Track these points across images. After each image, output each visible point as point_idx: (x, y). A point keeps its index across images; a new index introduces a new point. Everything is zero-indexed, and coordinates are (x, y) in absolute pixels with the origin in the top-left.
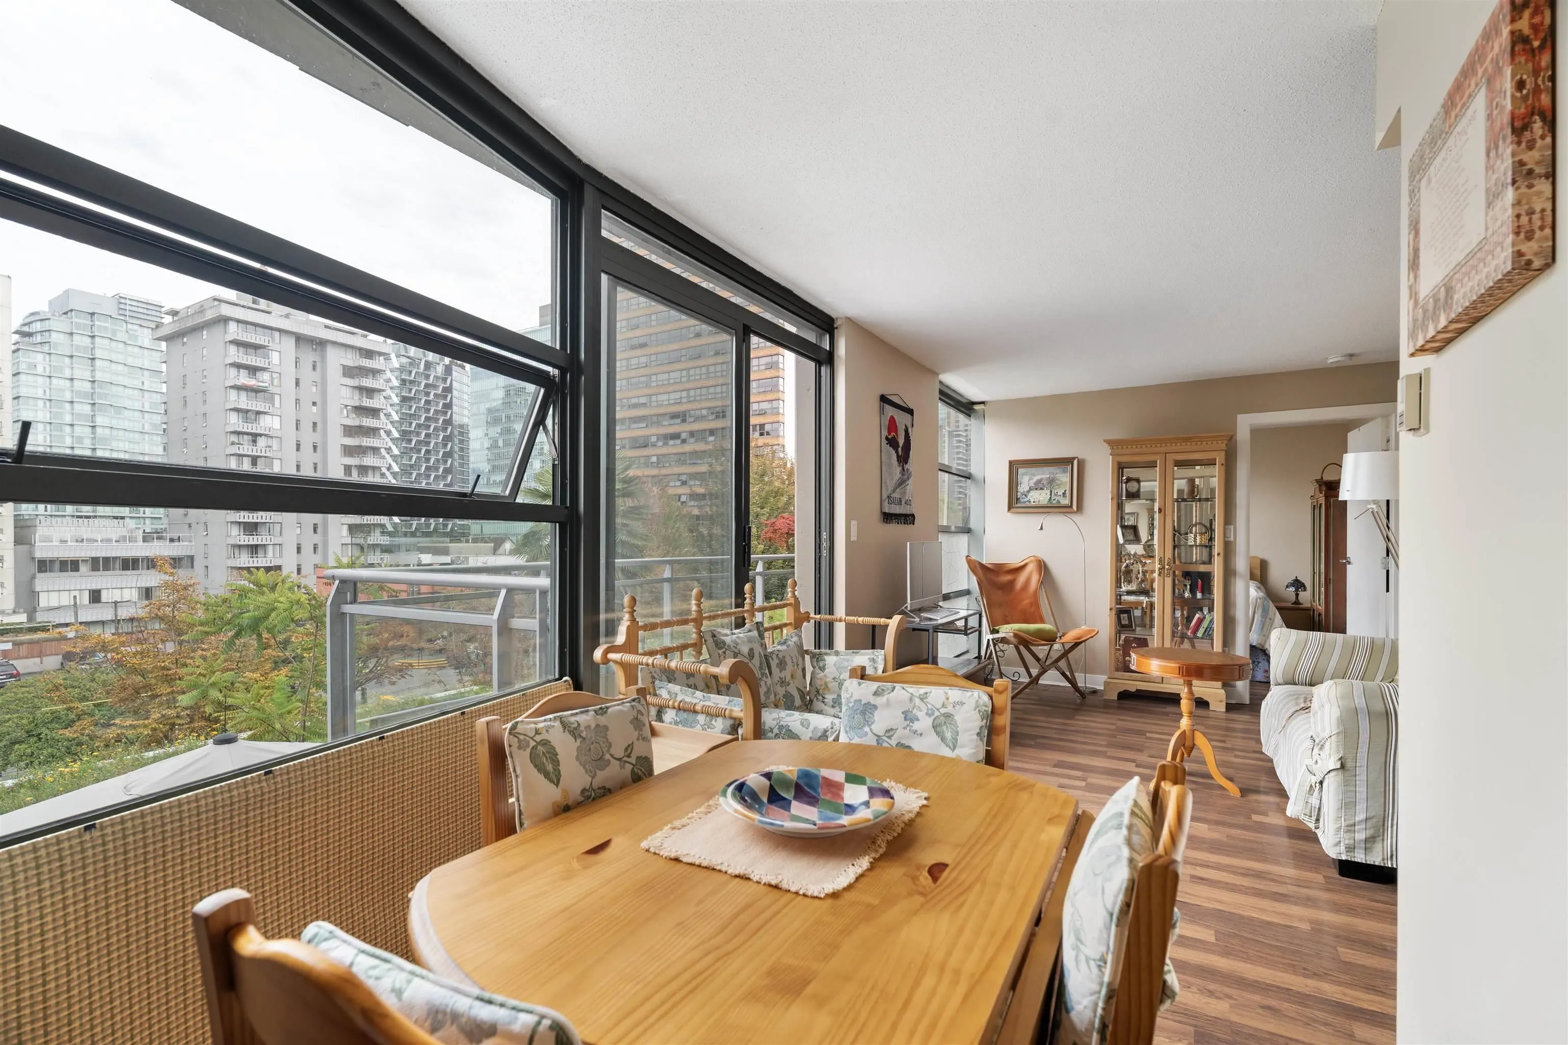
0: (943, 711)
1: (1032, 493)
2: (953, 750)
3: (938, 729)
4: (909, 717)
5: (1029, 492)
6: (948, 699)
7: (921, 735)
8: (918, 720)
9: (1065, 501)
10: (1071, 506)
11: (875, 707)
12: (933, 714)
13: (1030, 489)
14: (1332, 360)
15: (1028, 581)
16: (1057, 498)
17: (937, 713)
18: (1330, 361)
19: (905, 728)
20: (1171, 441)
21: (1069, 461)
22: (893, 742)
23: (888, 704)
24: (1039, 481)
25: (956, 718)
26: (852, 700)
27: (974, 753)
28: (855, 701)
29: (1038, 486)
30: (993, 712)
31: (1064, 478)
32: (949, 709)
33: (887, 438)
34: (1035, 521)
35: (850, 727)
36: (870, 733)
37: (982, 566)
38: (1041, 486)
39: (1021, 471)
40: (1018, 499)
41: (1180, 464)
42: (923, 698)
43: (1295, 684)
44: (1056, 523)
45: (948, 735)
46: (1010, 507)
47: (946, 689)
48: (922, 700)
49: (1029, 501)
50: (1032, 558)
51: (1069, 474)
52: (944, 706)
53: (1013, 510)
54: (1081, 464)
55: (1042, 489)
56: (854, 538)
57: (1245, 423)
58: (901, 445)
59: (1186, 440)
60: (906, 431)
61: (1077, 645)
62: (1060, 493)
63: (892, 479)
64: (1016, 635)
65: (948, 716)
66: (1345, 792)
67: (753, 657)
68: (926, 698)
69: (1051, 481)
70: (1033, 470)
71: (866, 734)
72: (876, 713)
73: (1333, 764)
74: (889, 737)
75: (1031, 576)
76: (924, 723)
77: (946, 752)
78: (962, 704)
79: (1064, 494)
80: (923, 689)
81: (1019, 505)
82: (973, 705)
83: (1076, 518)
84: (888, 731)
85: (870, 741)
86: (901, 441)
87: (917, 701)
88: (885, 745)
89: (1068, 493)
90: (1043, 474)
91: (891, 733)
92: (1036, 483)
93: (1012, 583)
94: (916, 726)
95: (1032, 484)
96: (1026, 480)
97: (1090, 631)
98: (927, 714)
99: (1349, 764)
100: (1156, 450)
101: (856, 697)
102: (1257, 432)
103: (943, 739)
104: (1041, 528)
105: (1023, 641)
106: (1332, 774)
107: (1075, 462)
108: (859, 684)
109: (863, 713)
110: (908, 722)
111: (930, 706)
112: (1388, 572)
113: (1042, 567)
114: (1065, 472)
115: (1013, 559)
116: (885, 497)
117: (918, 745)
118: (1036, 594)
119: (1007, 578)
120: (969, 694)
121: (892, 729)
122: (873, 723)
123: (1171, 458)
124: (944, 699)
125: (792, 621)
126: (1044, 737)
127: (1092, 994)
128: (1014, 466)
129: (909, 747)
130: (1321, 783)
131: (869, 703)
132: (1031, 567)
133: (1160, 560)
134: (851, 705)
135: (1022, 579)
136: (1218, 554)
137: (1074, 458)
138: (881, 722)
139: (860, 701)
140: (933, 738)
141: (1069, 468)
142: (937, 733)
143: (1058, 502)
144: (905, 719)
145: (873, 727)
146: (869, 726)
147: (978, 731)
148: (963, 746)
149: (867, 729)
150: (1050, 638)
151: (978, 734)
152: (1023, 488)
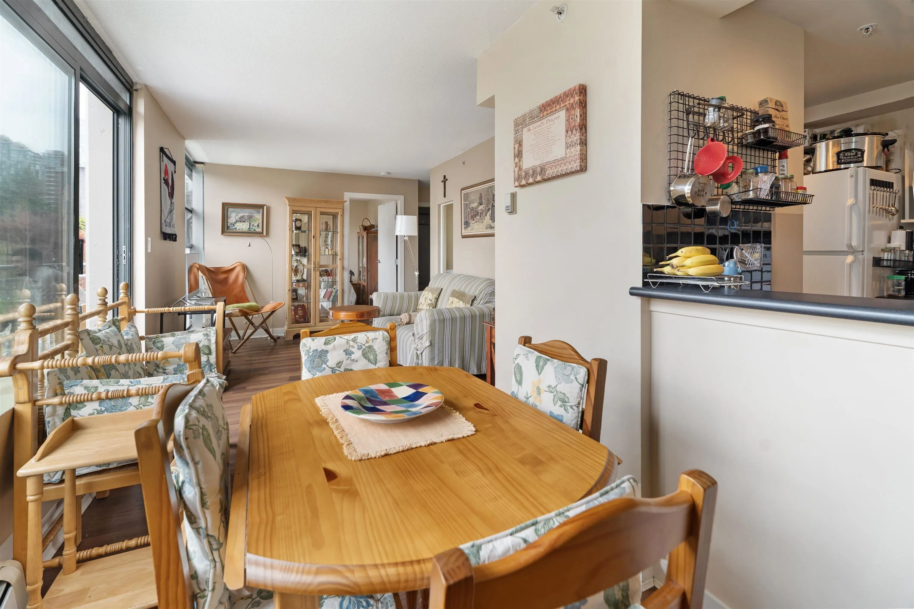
0: (367, 345)
1: (237, 224)
2: (375, 365)
3: (366, 356)
4: (348, 353)
5: (235, 223)
6: (368, 338)
7: (357, 361)
8: (353, 353)
9: (259, 230)
10: (263, 233)
11: (327, 352)
12: (362, 348)
13: (237, 221)
14: (383, 174)
15: (237, 277)
16: (254, 228)
17: (364, 347)
18: (381, 174)
19: (347, 360)
20: (319, 202)
21: (261, 207)
22: (342, 369)
23: (334, 348)
24: (243, 217)
25: (374, 347)
26: (311, 351)
27: (385, 364)
28: (314, 351)
29: (242, 220)
30: (390, 340)
31: (258, 216)
32: (370, 343)
33: (164, 179)
34: (244, 241)
35: (312, 367)
36: (326, 367)
37: (208, 269)
38: (243, 220)
39: (230, 210)
40: (228, 227)
41: (322, 213)
42: (354, 340)
43: (384, 316)
44: (256, 241)
45: (372, 357)
46: (223, 232)
47: (365, 333)
48: (354, 341)
49: (236, 229)
50: (238, 264)
51: (261, 214)
52: (367, 342)
53: (224, 234)
54: (268, 209)
55: (244, 222)
56: (149, 251)
57: (348, 196)
58: (170, 185)
59: (326, 202)
60: (172, 175)
61: (273, 312)
62: (256, 225)
63: (167, 209)
64: (240, 311)
65: (370, 347)
66: (432, 354)
67: (121, 347)
68: (356, 340)
69: (250, 218)
70: (239, 210)
71: (325, 369)
72: (329, 355)
73: (428, 344)
74: (339, 367)
75: (238, 275)
76: (357, 354)
77: (372, 367)
78: (377, 339)
79: (258, 225)
80: (353, 336)
81: (229, 231)
82: (382, 339)
83: (266, 239)
84: (338, 364)
85: (328, 372)
86: (170, 182)
87: (351, 343)
88: (337, 372)
89: (260, 225)
90: (245, 213)
91: (340, 365)
92: (240, 218)
93: (226, 279)
94: (353, 357)
95: (237, 218)
96: (233, 216)
97: (280, 304)
98: (358, 349)
99: (433, 342)
100: (311, 205)
101: (313, 348)
102: (353, 201)
103: (369, 360)
104: (250, 245)
105: (244, 313)
106: (427, 348)
107: (265, 207)
108: (313, 340)
109: (320, 357)
110: (348, 356)
111: (359, 344)
112: (397, 265)
113: (245, 268)
114: (259, 212)
115: (226, 264)
116: (163, 221)
117: (356, 367)
118: (242, 285)
119: (223, 276)
120: (378, 333)
121: (340, 362)
122: (328, 361)
123: (319, 210)
124: (366, 338)
125: (127, 316)
126: (273, 367)
127: (576, 418)
128: (226, 207)
129: (351, 370)
130: (422, 353)
131: (323, 350)
132: (238, 269)
133: (314, 263)
134: (311, 354)
135: (233, 276)
136: (340, 259)
137: (264, 205)
138: (332, 359)
139: (317, 350)
140: (365, 361)
141: (261, 210)
142: (366, 358)
143: (254, 230)
144: (346, 354)
145: (328, 364)
146: (325, 363)
147: (386, 351)
148: (380, 362)
149: (324, 366)
150: (257, 310)
151: (386, 353)
152: (232, 220)
